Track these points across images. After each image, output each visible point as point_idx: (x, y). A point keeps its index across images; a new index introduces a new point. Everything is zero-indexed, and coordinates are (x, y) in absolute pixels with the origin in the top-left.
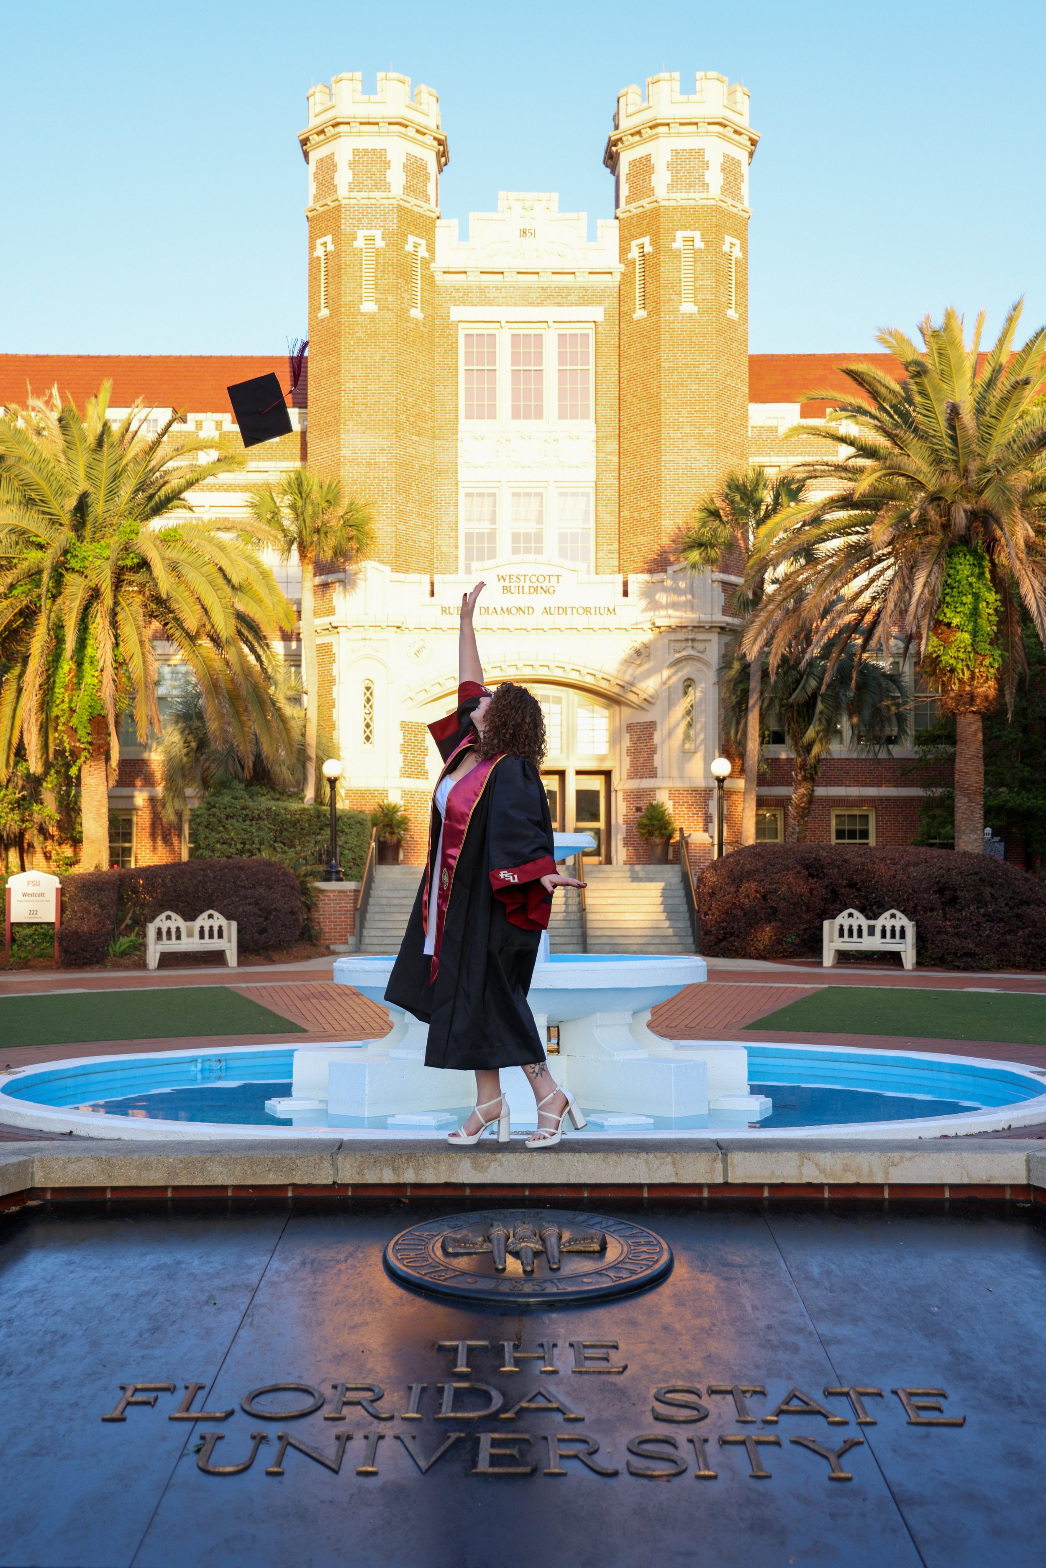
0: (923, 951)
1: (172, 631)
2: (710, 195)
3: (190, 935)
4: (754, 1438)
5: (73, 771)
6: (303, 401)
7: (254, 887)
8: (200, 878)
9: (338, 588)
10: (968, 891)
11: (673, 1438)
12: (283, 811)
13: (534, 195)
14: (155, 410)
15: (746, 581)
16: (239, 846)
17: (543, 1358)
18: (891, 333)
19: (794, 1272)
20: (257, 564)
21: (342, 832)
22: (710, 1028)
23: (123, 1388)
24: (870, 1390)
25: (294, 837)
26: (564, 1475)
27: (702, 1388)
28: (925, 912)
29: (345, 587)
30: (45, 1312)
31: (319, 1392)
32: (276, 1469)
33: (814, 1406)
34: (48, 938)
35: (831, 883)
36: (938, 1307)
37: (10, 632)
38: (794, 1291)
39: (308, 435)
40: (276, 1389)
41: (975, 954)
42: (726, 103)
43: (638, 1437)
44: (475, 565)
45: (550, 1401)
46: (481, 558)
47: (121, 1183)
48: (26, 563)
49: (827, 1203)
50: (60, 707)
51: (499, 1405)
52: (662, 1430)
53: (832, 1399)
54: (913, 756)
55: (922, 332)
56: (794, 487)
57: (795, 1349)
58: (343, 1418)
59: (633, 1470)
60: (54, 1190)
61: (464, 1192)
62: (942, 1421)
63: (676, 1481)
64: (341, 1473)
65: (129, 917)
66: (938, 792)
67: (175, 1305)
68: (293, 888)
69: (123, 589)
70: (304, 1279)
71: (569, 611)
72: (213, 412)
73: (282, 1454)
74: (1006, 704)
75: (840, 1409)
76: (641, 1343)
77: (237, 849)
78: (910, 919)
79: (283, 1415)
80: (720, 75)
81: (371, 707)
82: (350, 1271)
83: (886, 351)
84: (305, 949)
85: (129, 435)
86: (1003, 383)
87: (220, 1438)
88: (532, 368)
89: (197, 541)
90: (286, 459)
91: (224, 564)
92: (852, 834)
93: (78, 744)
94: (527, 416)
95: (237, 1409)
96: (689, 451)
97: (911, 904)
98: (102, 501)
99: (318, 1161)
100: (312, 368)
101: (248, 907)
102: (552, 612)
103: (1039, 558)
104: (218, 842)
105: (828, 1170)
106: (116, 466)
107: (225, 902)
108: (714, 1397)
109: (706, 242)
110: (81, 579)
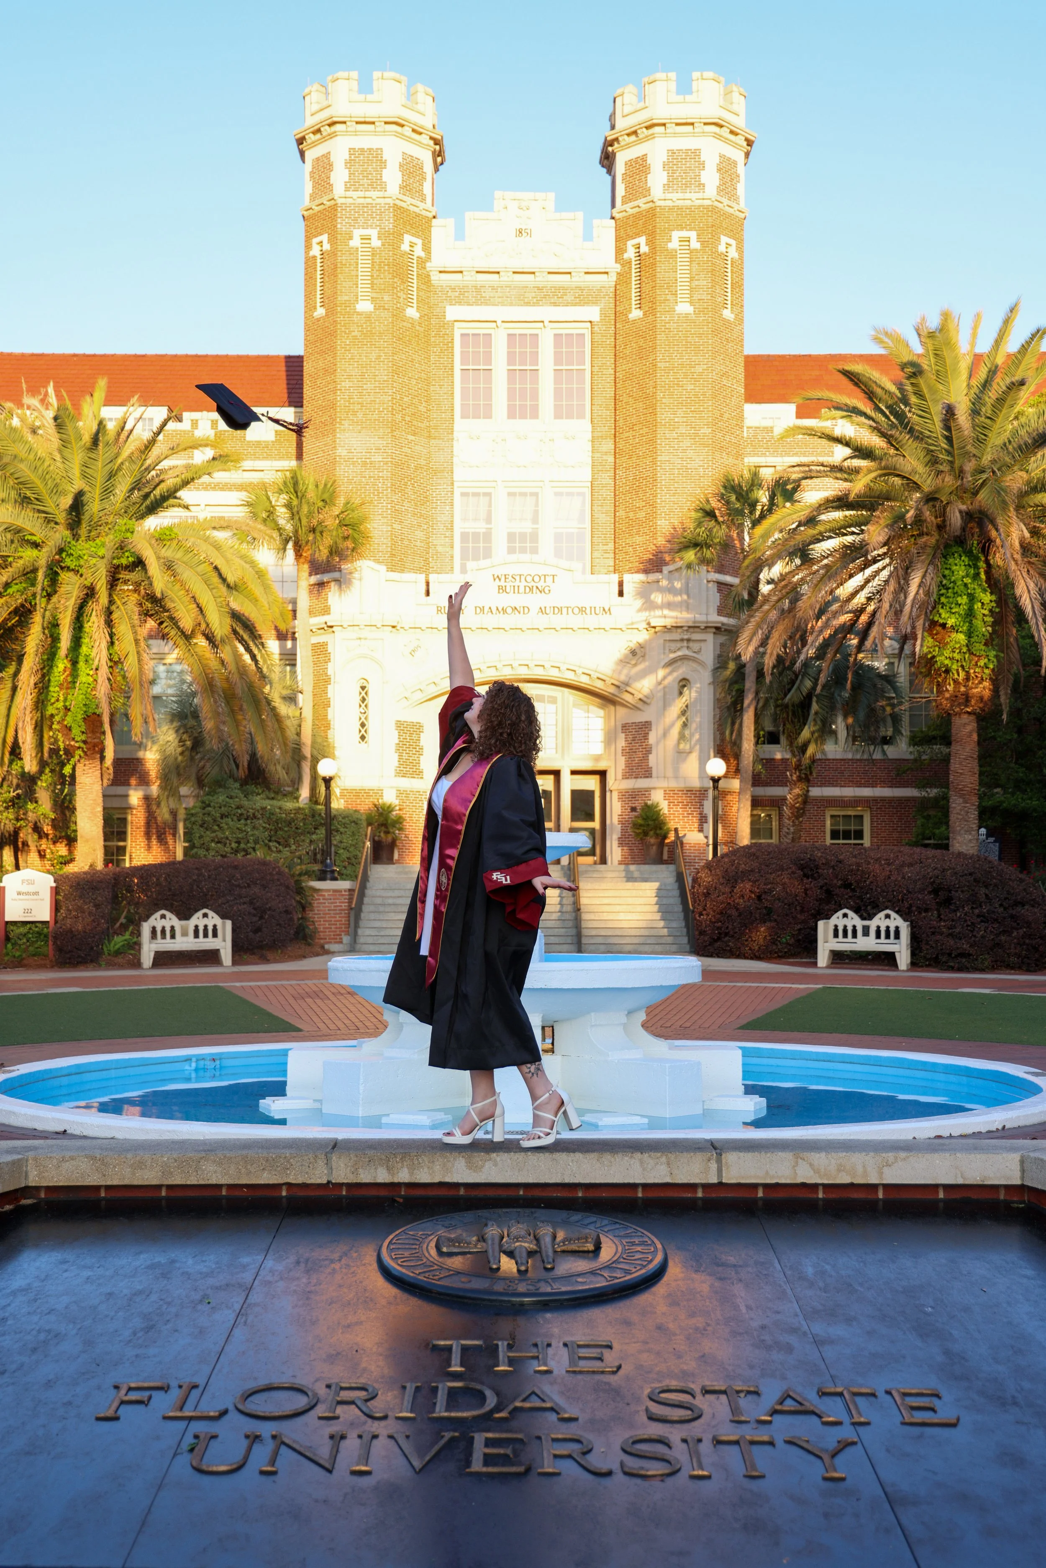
0: (917, 952)
1: (167, 630)
2: (706, 196)
3: (185, 934)
4: (748, 1438)
5: (67, 770)
6: (298, 400)
7: (249, 886)
8: (195, 877)
9: (334, 587)
10: (962, 891)
11: (667, 1438)
12: (278, 810)
13: (529, 195)
14: (150, 408)
15: (741, 582)
16: (234, 845)
17: (537, 1358)
18: (886, 334)
19: (789, 1273)
20: (252, 563)
21: (337, 831)
22: (705, 1028)
23: (116, 1387)
24: (864, 1390)
25: (289, 837)
26: (558, 1474)
27: (696, 1388)
28: (920, 913)
29: (340, 586)
30: (39, 1311)
31: (313, 1391)
32: (269, 1469)
33: (808, 1406)
34: (42, 937)
35: (826, 884)
36: (932, 1307)
38: (789, 1291)
40: (270, 1388)
41: (969, 955)
42: (722, 103)
43: (631, 1437)
44: (470, 565)
45: (544, 1401)
46: (476, 558)
47: (115, 1182)
48: (21, 562)
49: (821, 1203)
50: (55, 705)
51: (493, 1405)
52: (656, 1430)
53: (825, 1398)
54: (908, 756)
55: (918, 333)
56: (789, 487)
57: (789, 1349)
58: (337, 1418)
59: (627, 1470)
60: (48, 1188)
61: (459, 1191)
62: (936, 1421)
63: (670, 1481)
64: (334, 1472)
65: (123, 916)
66: (933, 792)
67: (169, 1304)
68: (287, 887)
69: (118, 588)
70: (298, 1279)
71: (564, 610)
73: (275, 1454)
74: (1001, 705)
75: (834, 1410)
76: (635, 1343)
77: (232, 849)
78: (905, 920)
79: (277, 1414)
80: (717, 76)
81: (366, 706)
82: (344, 1270)
83: (882, 351)
84: (300, 948)
85: (125, 434)
86: (998, 384)
87: (214, 1437)
88: (528, 368)
89: (192, 540)
90: (281, 458)
91: (219, 563)
92: (847, 835)
93: (72, 743)
94: (523, 416)
95: (231, 1408)
96: (684, 451)
97: (906, 905)
98: (97, 500)
99: (312, 1160)
100: (308, 368)
101: (243, 907)
102: (548, 612)
103: (1034, 559)
104: (212, 841)
105: (823, 1170)
106: (111, 464)
107: (220, 901)
108: (708, 1397)
109: (702, 243)
110: (77, 578)
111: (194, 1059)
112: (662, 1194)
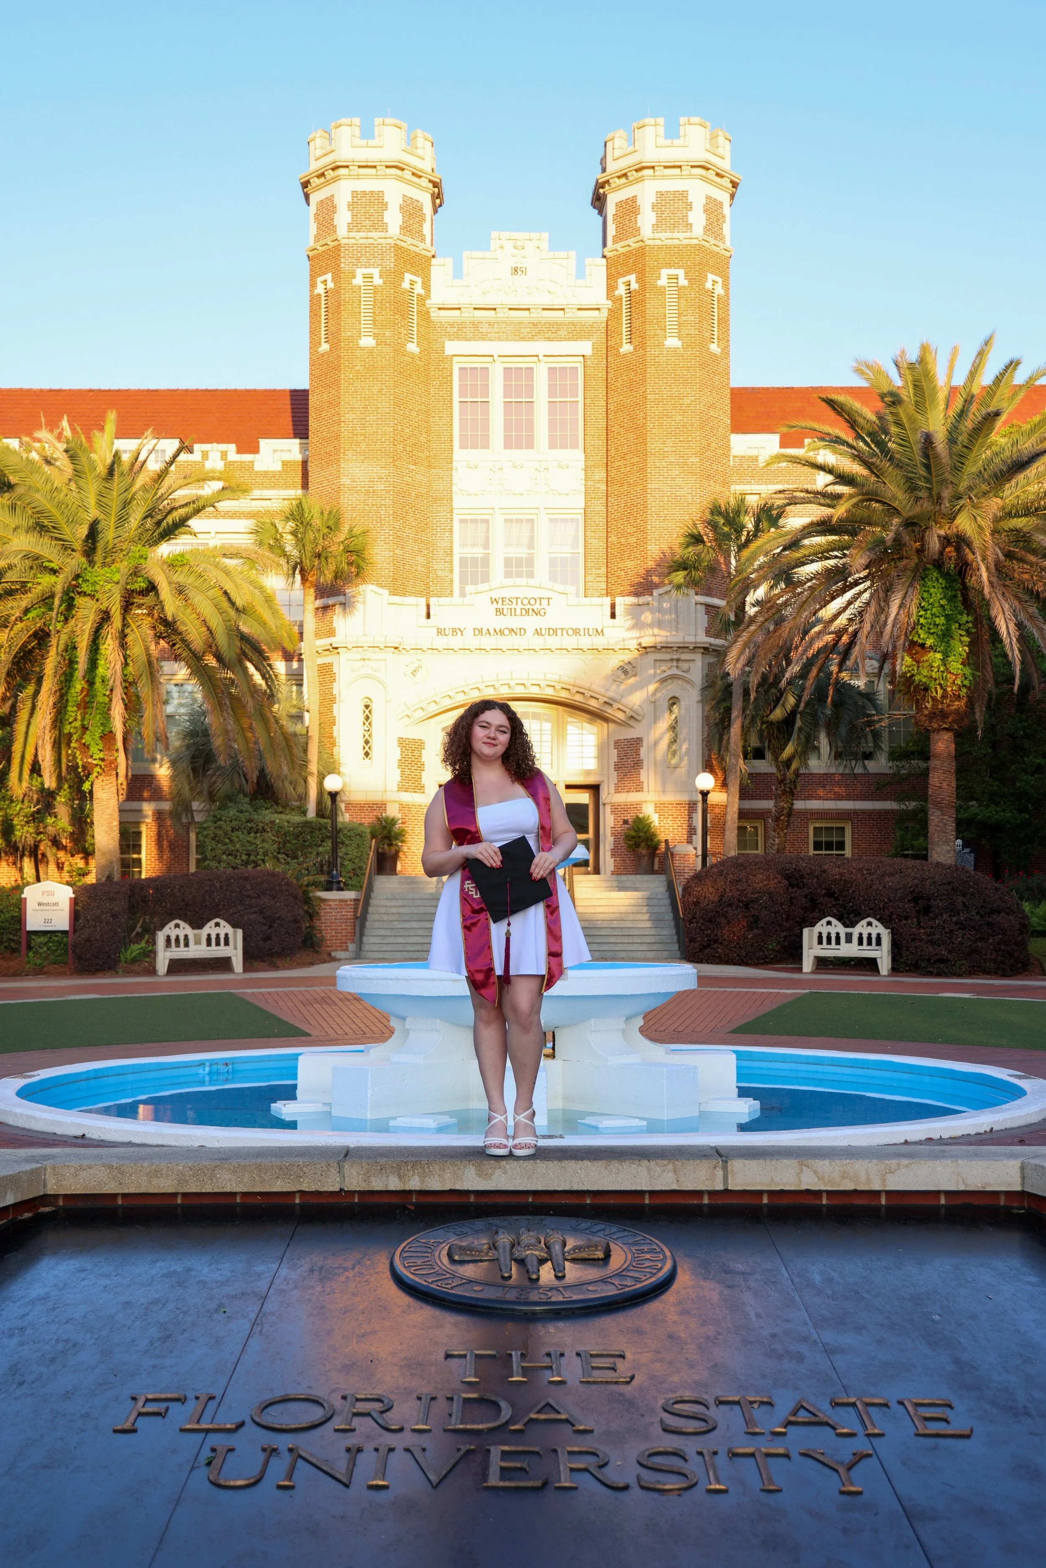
0: (898, 958)
1: (180, 651)
2: (694, 235)
3: (198, 942)
4: (764, 1450)
5: (86, 786)
6: (304, 432)
7: (259, 896)
8: (207, 888)
9: (338, 609)
10: (941, 900)
11: (683, 1451)
12: (286, 824)
13: (525, 235)
14: (162, 441)
15: (728, 603)
16: (244, 857)
17: (551, 1368)
18: (867, 366)
19: (796, 1280)
20: (261, 589)
21: (343, 843)
22: (698, 1032)
23: (134, 1399)
24: (876, 1401)
25: (297, 849)
26: (575, 1488)
27: (710, 1399)
28: (900, 920)
29: (344, 609)
30: (57, 1320)
31: (328, 1403)
32: (287, 1483)
33: (822, 1417)
34: (62, 946)
35: (811, 892)
36: (939, 1315)
37: (25, 652)
38: (797, 1298)
39: (310, 464)
40: (286, 1400)
41: (948, 960)
42: (708, 147)
43: (648, 1450)
44: (469, 588)
45: (559, 1413)
46: (475, 582)
47: (132, 1190)
48: (40, 587)
49: (824, 1209)
50: (73, 725)
51: (508, 1417)
52: (671, 1442)
53: (838, 1409)
54: (887, 771)
55: (897, 366)
56: (774, 512)
57: (800, 1358)
58: (353, 1430)
59: (643, 1484)
60: (66, 1197)
61: (469, 1199)
62: (950, 1432)
63: (687, 1495)
64: (351, 1486)
65: (139, 926)
66: (912, 805)
67: (185, 1313)
68: (295, 897)
69: (133, 612)
70: (312, 1287)
71: (559, 632)
72: (218, 443)
73: (293, 1467)
74: (975, 722)
75: (847, 1421)
76: (647, 1352)
77: (242, 861)
78: (886, 927)
79: (294, 1427)
80: (703, 121)
81: (370, 724)
82: (357, 1279)
83: (864, 384)
84: (308, 955)
85: (138, 464)
86: (974, 414)
87: (231, 1450)
88: (524, 400)
89: (203, 566)
90: (288, 487)
91: (229, 587)
92: (829, 846)
93: (90, 760)
94: (519, 446)
95: (248, 1420)
96: (673, 479)
97: (887, 912)
98: (112, 528)
99: (325, 1168)
100: (313, 400)
101: (253, 916)
102: (543, 633)
103: (1008, 583)
104: (224, 853)
105: (827, 1177)
106: (126, 493)
107: (231, 911)
108: (722, 1408)
109: (690, 280)
110: (93, 602)
111: (207, 1064)
112: (668, 1201)
